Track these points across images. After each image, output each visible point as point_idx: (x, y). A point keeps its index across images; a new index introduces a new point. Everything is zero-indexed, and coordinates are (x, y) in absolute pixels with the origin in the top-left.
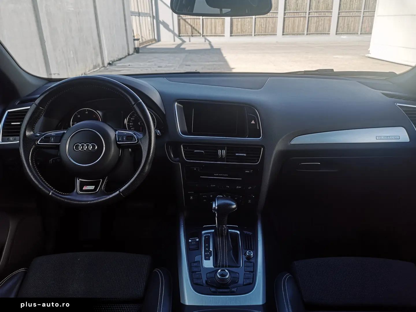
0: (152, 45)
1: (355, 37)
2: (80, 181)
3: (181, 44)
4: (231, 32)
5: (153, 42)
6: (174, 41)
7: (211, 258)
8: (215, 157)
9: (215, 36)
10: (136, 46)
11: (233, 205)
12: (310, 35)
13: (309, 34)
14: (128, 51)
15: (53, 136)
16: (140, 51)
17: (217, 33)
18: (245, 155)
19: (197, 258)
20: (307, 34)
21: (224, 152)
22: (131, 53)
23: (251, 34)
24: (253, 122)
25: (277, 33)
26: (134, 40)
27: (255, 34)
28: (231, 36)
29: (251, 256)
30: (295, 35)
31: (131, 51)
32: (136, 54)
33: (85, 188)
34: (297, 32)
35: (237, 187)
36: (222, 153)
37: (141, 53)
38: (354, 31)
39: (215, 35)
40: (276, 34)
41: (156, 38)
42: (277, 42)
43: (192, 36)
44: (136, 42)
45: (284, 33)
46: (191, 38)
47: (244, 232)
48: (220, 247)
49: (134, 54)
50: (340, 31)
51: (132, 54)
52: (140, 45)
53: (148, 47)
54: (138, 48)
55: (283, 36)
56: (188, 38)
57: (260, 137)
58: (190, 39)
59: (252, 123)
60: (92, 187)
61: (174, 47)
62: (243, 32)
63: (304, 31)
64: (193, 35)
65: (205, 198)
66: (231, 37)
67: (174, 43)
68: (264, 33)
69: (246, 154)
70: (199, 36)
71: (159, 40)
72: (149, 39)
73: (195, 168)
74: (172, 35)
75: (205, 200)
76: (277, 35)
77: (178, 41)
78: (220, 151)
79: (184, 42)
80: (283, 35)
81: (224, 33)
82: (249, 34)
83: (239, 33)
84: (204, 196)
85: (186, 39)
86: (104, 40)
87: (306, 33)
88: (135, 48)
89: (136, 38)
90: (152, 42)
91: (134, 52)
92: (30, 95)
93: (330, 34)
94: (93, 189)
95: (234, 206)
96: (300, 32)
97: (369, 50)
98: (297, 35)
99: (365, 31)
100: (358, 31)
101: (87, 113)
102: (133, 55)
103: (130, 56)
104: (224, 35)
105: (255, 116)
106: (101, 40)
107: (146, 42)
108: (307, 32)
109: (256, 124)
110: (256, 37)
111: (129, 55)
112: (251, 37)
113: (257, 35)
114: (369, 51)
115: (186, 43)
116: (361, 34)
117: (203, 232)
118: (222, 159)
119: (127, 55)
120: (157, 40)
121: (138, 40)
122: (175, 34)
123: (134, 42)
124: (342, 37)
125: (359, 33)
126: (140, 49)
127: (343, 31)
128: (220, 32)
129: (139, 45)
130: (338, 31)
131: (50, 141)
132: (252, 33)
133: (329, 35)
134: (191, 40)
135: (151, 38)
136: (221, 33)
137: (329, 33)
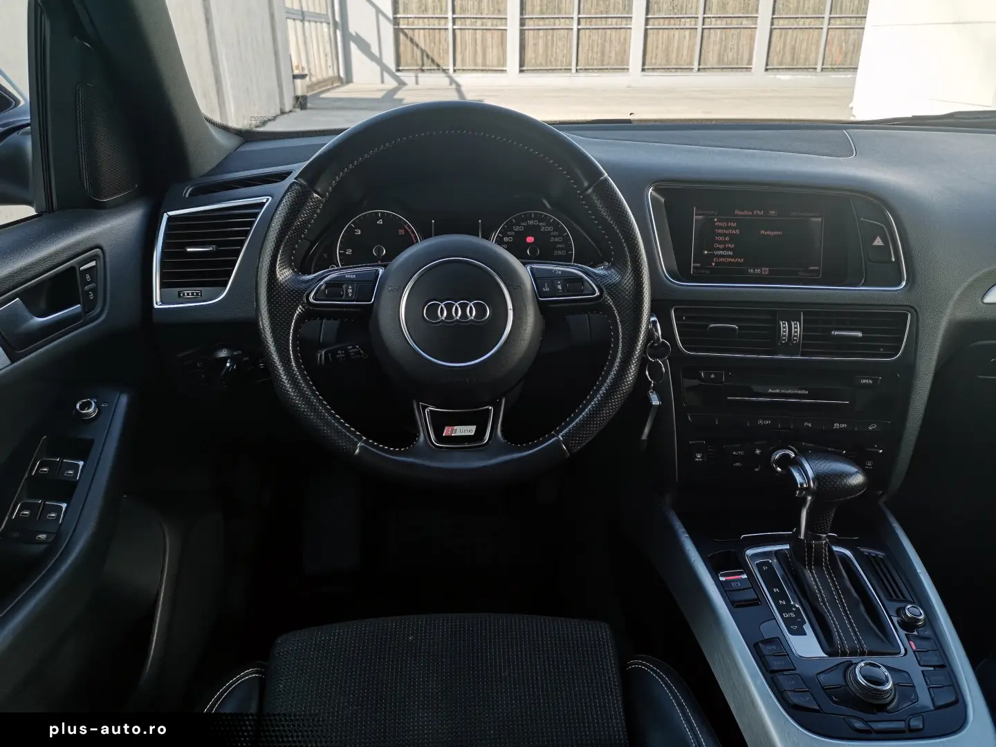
0: (332, 91)
1: (809, 77)
2: (431, 411)
3: (395, 90)
4: (522, 64)
5: (335, 85)
6: (383, 82)
7: (807, 627)
8: (771, 340)
9: (483, 70)
10: (299, 93)
11: (850, 475)
12: (705, 71)
13: (704, 69)
14: (282, 103)
15: (351, 281)
16: (309, 105)
17: (488, 63)
18: (860, 334)
19: (767, 630)
20: (699, 69)
21: (797, 328)
22: (287, 109)
23: (569, 68)
24: (878, 242)
25: (630, 67)
26: (295, 77)
27: (578, 68)
28: (521, 71)
29: (919, 620)
30: (671, 72)
31: (289, 104)
32: (298, 110)
33: (447, 431)
34: (676, 65)
35: (836, 425)
36: (792, 329)
37: (311, 108)
38: (807, 63)
39: (484, 68)
40: (628, 69)
41: (342, 74)
42: (629, 87)
43: (423, 71)
44: (298, 82)
45: (646, 67)
46: (420, 75)
47: (862, 549)
48: (822, 596)
49: (295, 112)
50: (775, 62)
51: (291, 111)
52: (308, 92)
53: (323, 96)
54: (305, 98)
55: (644, 73)
56: (412, 74)
57: (900, 284)
58: (417, 77)
59: (874, 244)
60: (470, 430)
61: (379, 95)
62: (549, 64)
63: (691, 63)
64: (424, 68)
65: (737, 458)
66: (522, 75)
67: (382, 86)
68: (598, 65)
69: (863, 334)
70: (434, 70)
71: (349, 80)
72: (325, 76)
73: (712, 373)
74: (378, 69)
75: (738, 464)
76: (630, 71)
77: (391, 83)
78: (784, 326)
79: (402, 84)
80: (643, 70)
81: (504, 64)
82: (563, 68)
83: (541, 65)
84: (736, 451)
85: (408, 78)
86: (227, 75)
87: (696, 66)
88: (297, 98)
89: (296, 72)
90: (332, 84)
91: (294, 107)
92: (211, 173)
93: (753, 70)
94: (473, 434)
95: (858, 479)
96: (684, 65)
97: (850, 106)
98: (676, 72)
99: (831, 65)
100: (816, 64)
101: (380, 222)
102: (291, 114)
103: (286, 115)
104: (505, 69)
105: (882, 225)
106: (220, 75)
107: (319, 83)
108: (699, 64)
109: (885, 248)
110: (582, 74)
111: (283, 113)
112: (569, 74)
113: (581, 69)
114: (852, 108)
115: (406, 88)
116: (822, 69)
117: (749, 552)
118: (790, 347)
119: (279, 112)
120: (344, 80)
121: (303, 77)
122: (384, 68)
123: (293, 82)
124: (778, 77)
125: (819, 67)
126: (309, 100)
127: (781, 63)
128: (495, 62)
129: (305, 90)
130: (769, 63)
131: (342, 296)
132: (570, 64)
133: (750, 71)
134: (420, 79)
135: (331, 73)
136: (498, 66)
137: (751, 67)
